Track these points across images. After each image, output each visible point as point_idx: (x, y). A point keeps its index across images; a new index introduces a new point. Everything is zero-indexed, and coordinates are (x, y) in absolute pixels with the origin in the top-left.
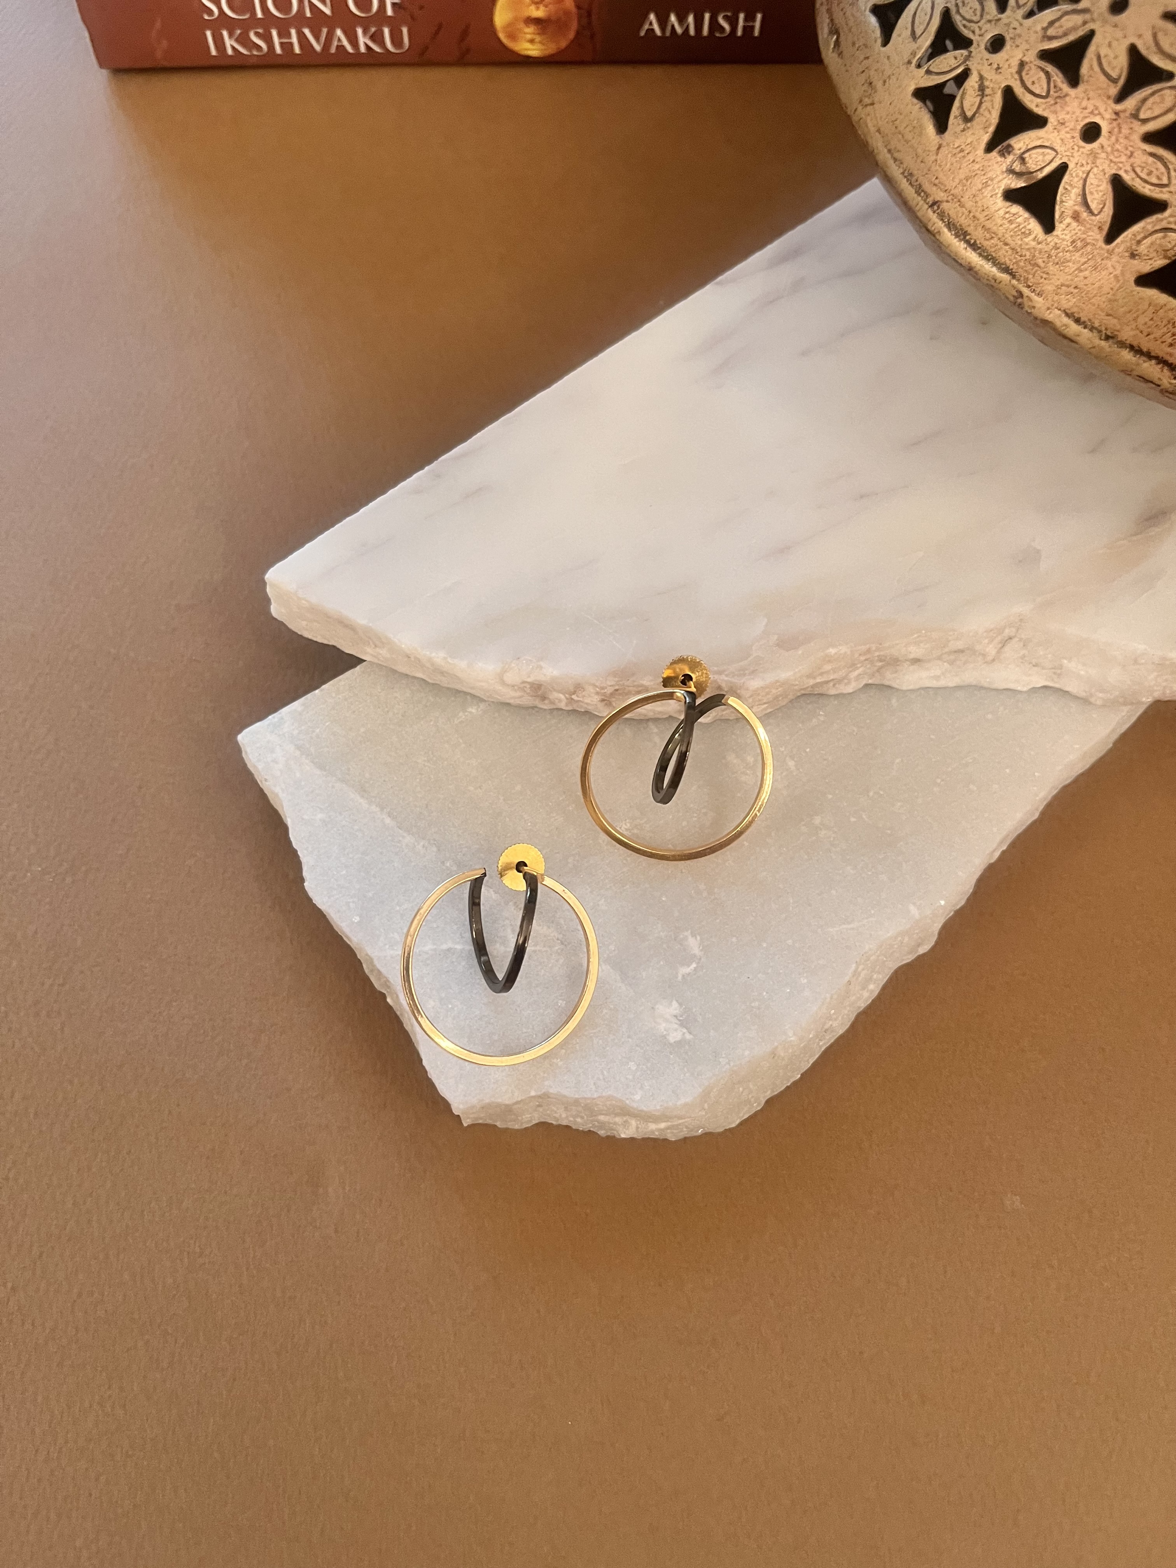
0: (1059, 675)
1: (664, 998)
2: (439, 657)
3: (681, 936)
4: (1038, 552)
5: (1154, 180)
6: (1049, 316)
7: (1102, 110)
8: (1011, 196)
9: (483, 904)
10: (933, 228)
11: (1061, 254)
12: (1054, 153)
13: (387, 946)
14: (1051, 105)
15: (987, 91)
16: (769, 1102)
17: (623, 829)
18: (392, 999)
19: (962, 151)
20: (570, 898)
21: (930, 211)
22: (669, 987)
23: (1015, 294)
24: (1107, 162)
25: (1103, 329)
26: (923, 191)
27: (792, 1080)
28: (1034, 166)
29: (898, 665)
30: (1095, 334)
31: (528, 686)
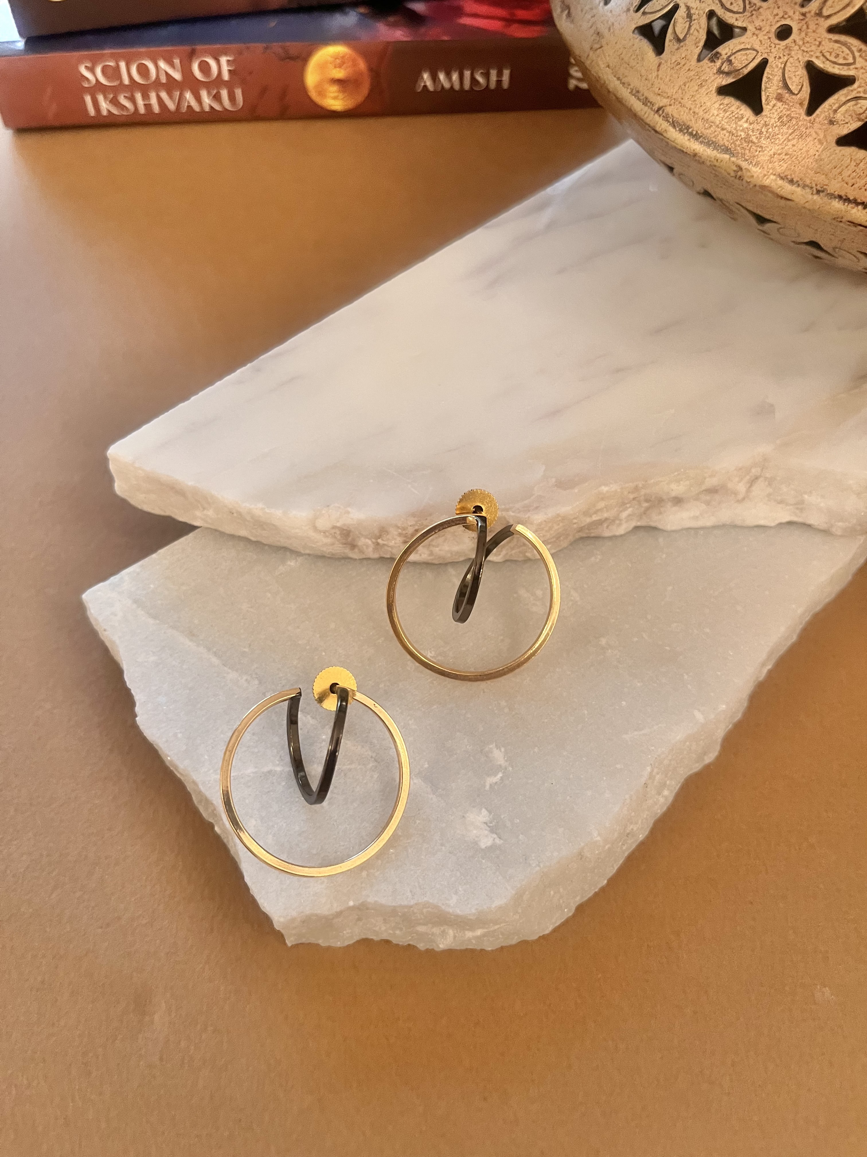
0: (802, 510)
1: (474, 807)
2: (258, 508)
3: (487, 749)
4: (772, 405)
5: (841, 61)
6: (767, 182)
7: (791, 13)
8: (723, 91)
9: (301, 729)
10: (660, 129)
11: (770, 130)
12: (755, 52)
13: (211, 771)
14: (749, 17)
15: (694, 17)
16: (580, 909)
17: (429, 655)
18: (219, 827)
19: (679, 64)
20: (381, 712)
21: (656, 115)
22: (478, 796)
23: (735, 168)
24: (800, 52)
25: (814, 185)
26: (649, 102)
27: (600, 886)
28: (739, 65)
29: (662, 507)
30: (808, 190)
31: (338, 532)
